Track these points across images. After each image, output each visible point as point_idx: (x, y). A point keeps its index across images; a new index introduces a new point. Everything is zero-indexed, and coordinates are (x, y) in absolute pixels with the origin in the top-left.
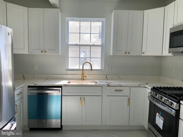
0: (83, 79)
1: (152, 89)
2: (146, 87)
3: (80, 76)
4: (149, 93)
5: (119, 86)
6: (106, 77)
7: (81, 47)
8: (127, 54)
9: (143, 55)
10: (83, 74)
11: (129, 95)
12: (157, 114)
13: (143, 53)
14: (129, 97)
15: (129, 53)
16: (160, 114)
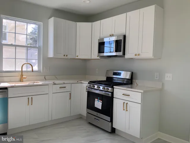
0: (22, 81)
1: (89, 83)
2: (82, 83)
3: (18, 78)
4: (87, 86)
5: (63, 83)
6: (45, 78)
7: (17, 48)
8: (66, 57)
9: (77, 58)
10: (22, 75)
11: (70, 91)
12: (96, 100)
13: (77, 56)
14: (70, 92)
15: (67, 56)
16: (99, 99)
